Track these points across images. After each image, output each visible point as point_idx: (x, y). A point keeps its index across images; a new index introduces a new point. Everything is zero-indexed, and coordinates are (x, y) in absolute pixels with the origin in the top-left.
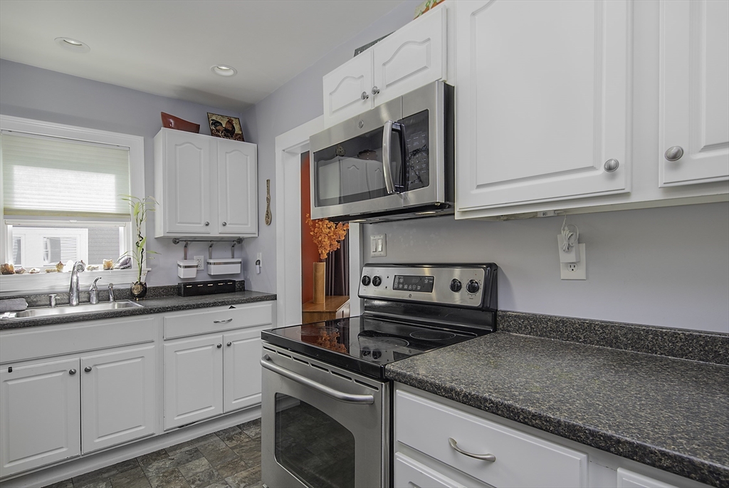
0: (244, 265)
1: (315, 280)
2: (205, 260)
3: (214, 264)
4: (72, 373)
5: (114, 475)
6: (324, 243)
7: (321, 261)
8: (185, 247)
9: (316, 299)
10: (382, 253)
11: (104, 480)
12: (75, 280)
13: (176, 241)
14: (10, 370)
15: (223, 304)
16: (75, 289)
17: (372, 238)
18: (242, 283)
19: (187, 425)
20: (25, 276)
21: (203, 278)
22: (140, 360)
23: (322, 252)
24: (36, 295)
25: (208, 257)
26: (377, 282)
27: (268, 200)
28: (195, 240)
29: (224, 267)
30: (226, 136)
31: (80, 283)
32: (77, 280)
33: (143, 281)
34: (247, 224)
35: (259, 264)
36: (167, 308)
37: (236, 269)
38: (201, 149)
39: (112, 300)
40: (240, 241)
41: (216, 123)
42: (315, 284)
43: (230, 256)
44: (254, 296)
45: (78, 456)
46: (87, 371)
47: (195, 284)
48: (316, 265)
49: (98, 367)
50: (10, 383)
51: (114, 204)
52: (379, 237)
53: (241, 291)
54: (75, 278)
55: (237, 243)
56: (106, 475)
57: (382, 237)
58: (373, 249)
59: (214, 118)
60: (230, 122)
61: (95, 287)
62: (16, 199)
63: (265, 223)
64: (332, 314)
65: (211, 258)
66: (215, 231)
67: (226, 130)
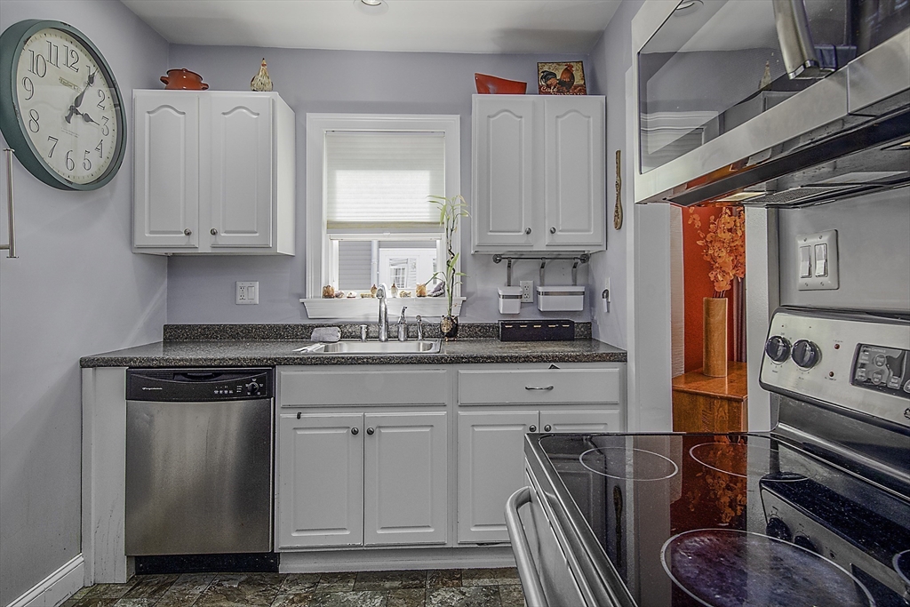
0: (590, 297)
1: (708, 331)
2: (535, 288)
3: (546, 294)
4: (355, 433)
5: (395, 589)
6: (719, 260)
7: (718, 295)
8: (509, 267)
9: (708, 367)
10: (826, 280)
11: (384, 591)
12: (383, 309)
13: (498, 259)
14: (299, 417)
15: (540, 359)
16: (383, 321)
17: (801, 243)
18: (588, 326)
19: (487, 544)
20: (342, 301)
21: (530, 315)
22: (428, 430)
23: (716, 277)
24: (353, 324)
25: (538, 282)
26: (807, 355)
27: (619, 185)
28: (521, 257)
29: (561, 300)
30: (559, 92)
31: (388, 313)
32: (386, 309)
33: (455, 313)
34: (589, 231)
35: (607, 296)
36: (462, 358)
37: (577, 304)
38: (521, 117)
39: (420, 338)
40: (585, 258)
41: (548, 75)
42: (707, 340)
43: (570, 281)
44: (602, 350)
45: (360, 546)
46: (370, 433)
47: (516, 325)
48: (708, 303)
49: (383, 431)
50: (299, 432)
51: (428, 210)
52: (816, 240)
53: (585, 339)
54: (383, 306)
55: (581, 261)
56: (388, 584)
57: (825, 239)
58: (802, 268)
59: (546, 68)
60: (569, 70)
61: (403, 318)
62: (338, 210)
63: (614, 226)
64: (735, 404)
65: (542, 285)
66: (542, 244)
67: (561, 83)
